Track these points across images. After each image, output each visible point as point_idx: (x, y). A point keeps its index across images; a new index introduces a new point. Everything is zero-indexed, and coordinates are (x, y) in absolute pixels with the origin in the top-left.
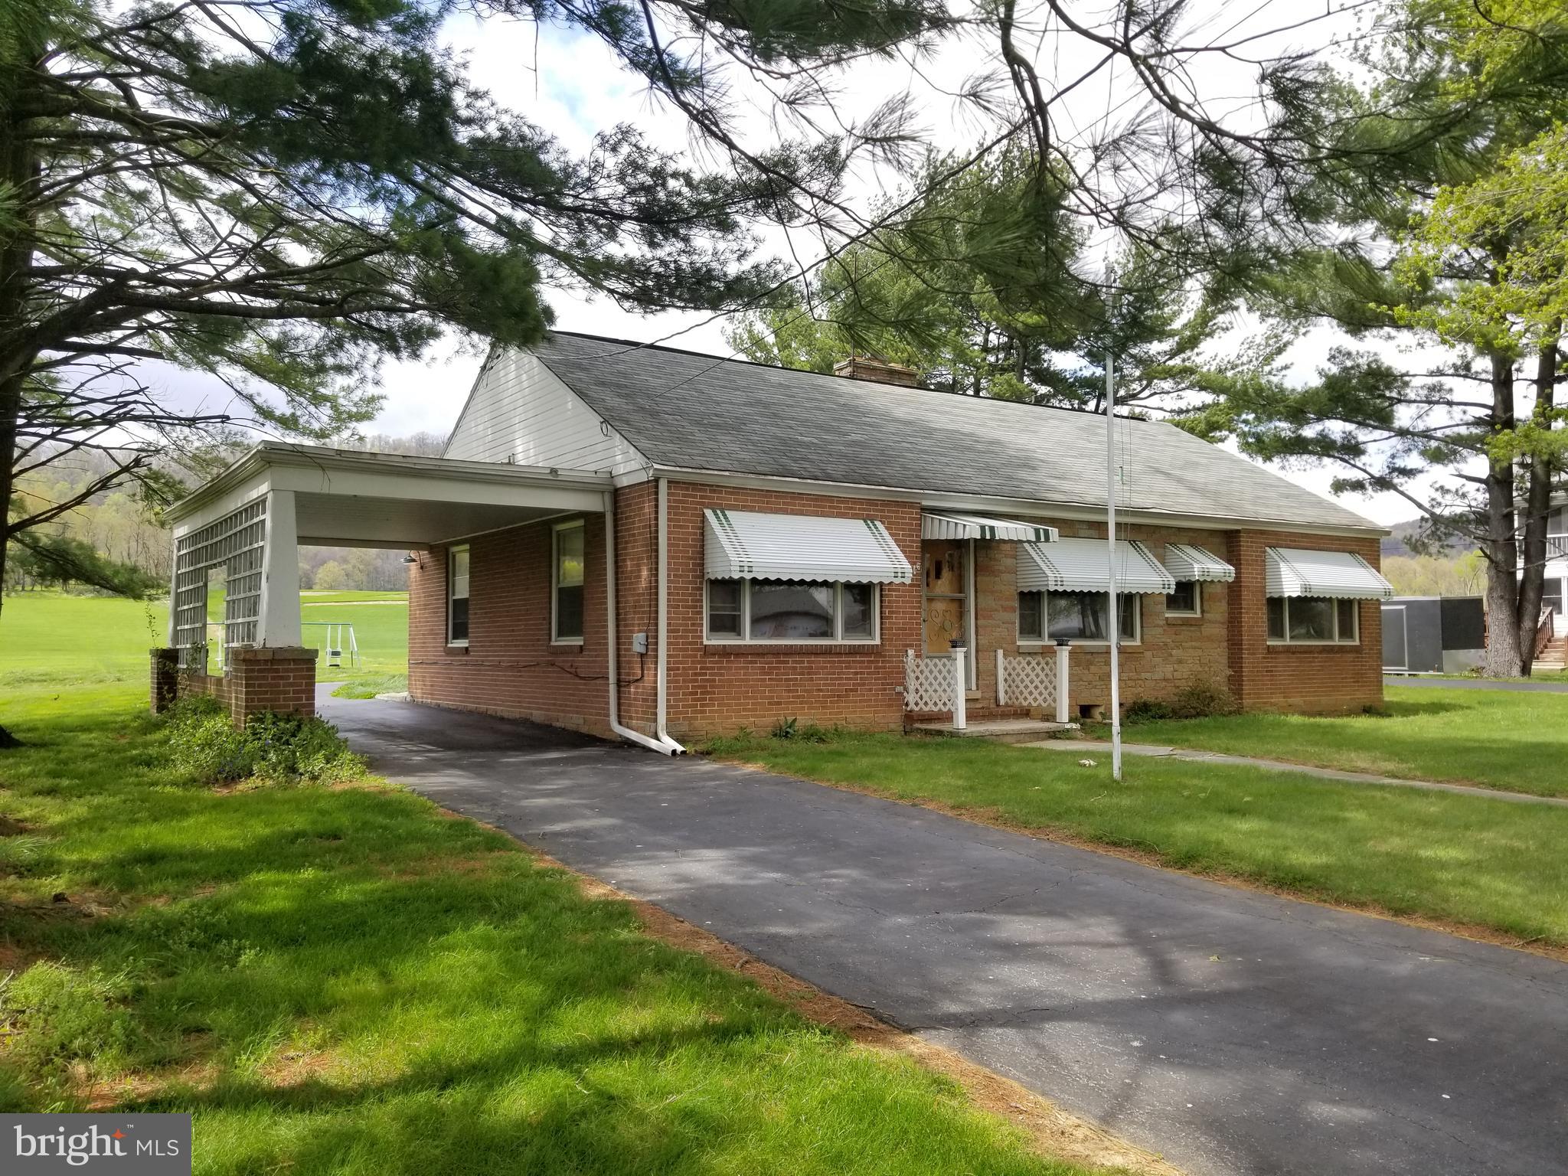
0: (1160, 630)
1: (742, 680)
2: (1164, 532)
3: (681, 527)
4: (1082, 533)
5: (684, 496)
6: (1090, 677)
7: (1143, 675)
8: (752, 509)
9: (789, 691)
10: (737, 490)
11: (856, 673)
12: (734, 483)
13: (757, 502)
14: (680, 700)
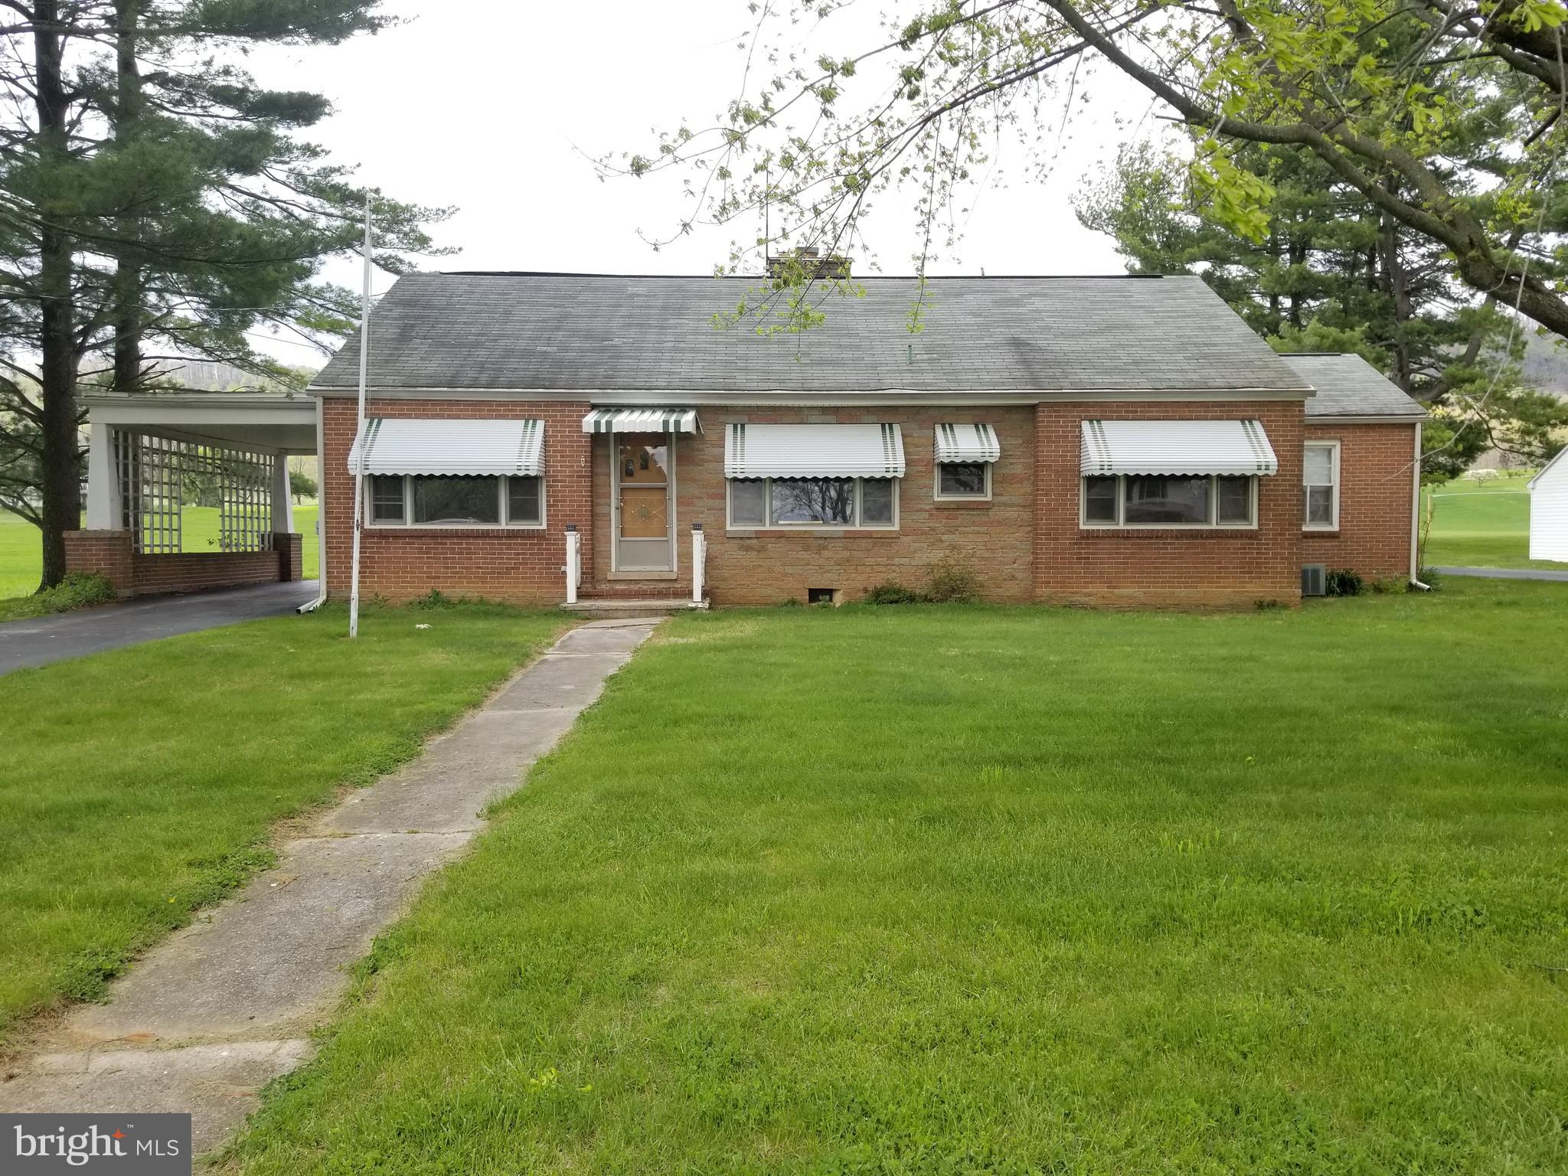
0: (926, 515)
1: (401, 558)
2: (931, 412)
3: (341, 434)
4: (812, 419)
5: (343, 409)
6: (821, 561)
7: (896, 561)
8: (409, 417)
9: (447, 568)
10: (393, 402)
11: (519, 554)
12: (387, 396)
13: (413, 410)
14: (342, 573)
